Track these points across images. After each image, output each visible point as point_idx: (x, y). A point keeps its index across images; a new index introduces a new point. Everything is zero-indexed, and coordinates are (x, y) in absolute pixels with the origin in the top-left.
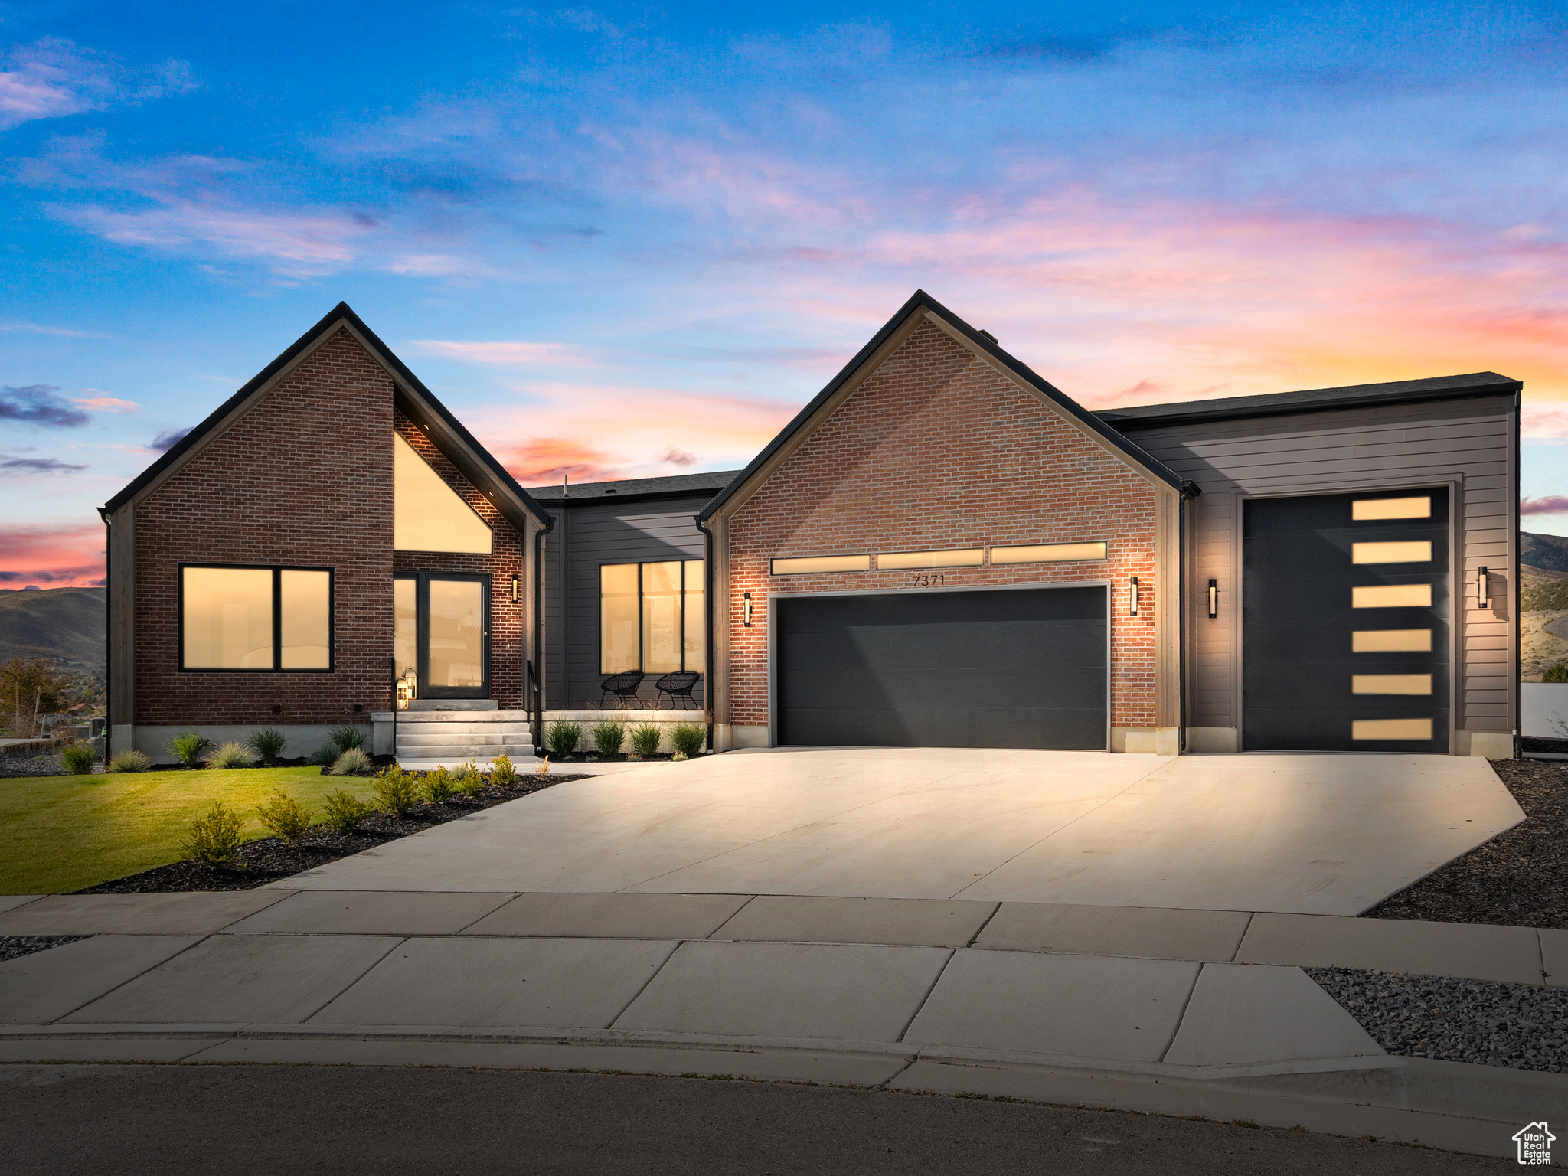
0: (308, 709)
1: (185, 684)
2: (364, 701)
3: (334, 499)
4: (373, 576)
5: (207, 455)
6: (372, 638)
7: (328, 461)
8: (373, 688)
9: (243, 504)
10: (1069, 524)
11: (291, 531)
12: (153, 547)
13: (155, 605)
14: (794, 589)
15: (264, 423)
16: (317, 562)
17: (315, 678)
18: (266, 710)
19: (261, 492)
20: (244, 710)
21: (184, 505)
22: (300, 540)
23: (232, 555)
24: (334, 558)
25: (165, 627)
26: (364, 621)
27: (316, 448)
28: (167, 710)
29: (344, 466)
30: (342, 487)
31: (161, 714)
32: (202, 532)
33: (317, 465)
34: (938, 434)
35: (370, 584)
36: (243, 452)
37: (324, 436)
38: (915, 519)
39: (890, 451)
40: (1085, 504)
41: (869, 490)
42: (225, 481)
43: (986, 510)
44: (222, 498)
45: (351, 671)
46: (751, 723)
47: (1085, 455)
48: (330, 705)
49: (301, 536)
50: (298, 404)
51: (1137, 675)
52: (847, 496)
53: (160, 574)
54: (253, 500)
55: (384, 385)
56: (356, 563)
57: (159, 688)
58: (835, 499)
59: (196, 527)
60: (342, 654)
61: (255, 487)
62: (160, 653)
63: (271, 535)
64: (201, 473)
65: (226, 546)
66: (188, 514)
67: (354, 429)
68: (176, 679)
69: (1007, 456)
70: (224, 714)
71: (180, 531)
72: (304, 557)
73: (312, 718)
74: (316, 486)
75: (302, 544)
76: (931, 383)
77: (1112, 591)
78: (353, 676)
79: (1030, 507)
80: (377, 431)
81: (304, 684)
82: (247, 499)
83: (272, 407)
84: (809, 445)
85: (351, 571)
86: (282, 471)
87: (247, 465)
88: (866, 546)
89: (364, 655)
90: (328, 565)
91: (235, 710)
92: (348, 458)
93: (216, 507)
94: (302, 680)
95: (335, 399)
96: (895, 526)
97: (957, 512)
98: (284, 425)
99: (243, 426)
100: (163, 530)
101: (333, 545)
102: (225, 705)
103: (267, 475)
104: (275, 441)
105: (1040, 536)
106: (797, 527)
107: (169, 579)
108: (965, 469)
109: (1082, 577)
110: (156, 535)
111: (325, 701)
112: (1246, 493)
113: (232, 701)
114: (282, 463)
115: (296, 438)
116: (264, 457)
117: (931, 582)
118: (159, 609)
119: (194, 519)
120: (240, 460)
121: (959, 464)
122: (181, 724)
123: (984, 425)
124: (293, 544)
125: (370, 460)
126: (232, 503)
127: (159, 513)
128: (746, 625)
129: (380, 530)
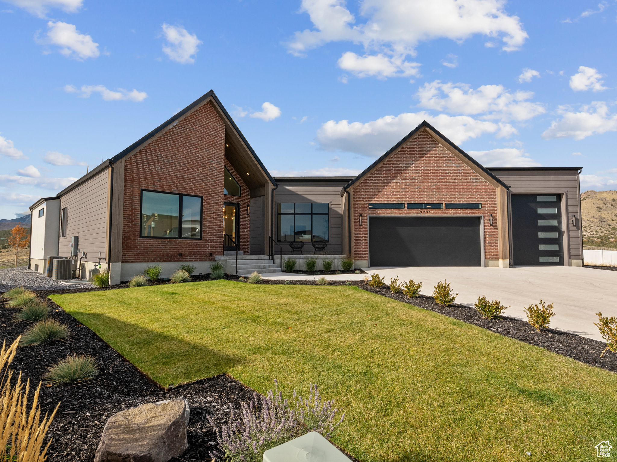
0: (192, 255)
1: (142, 243)
2: (213, 251)
3: (204, 168)
4: (217, 201)
5: (155, 142)
6: (216, 226)
7: (202, 153)
8: (216, 246)
9: (169, 166)
10: (470, 197)
11: (187, 180)
12: (130, 181)
13: (130, 207)
14: (377, 214)
15: (178, 133)
16: (197, 193)
17: (195, 241)
18: (176, 255)
19: (176, 162)
20: (167, 255)
21: (144, 163)
22: (191, 184)
23: (164, 187)
24: (203, 192)
25: (134, 217)
26: (213, 219)
27: (197, 146)
28: (134, 255)
29: (207, 155)
30: (207, 164)
31: (131, 257)
32: (151, 176)
33: (198, 153)
34: (427, 166)
35: (216, 204)
36: (169, 144)
37: (201, 142)
38: (420, 193)
39: (411, 171)
40: (475, 191)
41: (404, 182)
42: (162, 155)
43: (444, 191)
44: (160, 162)
45: (208, 239)
46: (362, 259)
47: (474, 177)
48: (201, 253)
49: (191, 182)
50: (191, 128)
51: (492, 244)
52: (396, 184)
53: (132, 193)
54: (173, 165)
55: (222, 126)
56: (211, 195)
57: (130, 245)
58: (392, 185)
59: (149, 174)
60: (205, 232)
61: (174, 159)
62: (131, 229)
63: (179, 180)
64: (151, 150)
65: (161, 183)
66: (145, 167)
67: (211, 141)
68: (138, 241)
69: (450, 175)
70: (158, 257)
71: (142, 175)
72: (192, 191)
73: (194, 259)
74: (197, 162)
75: (191, 185)
76: (424, 150)
77: (484, 218)
78: (209, 241)
79: (458, 191)
80: (219, 143)
81: (191, 244)
82: (170, 164)
83: (181, 127)
84: (383, 166)
85: (209, 198)
86: (184, 154)
87: (171, 150)
88: (403, 200)
89: (213, 232)
90: (201, 195)
91: (163, 255)
92: (209, 152)
93: (158, 166)
94: (190, 242)
95: (205, 128)
96: (413, 194)
97: (434, 191)
98: (186, 135)
99: (169, 133)
100: (134, 173)
101: (203, 187)
102: (159, 253)
103: (179, 155)
104: (182, 141)
105: (461, 200)
106: (379, 193)
107: (137, 196)
108: (437, 178)
109: (474, 214)
110: (131, 175)
111: (199, 251)
112: (512, 192)
113: (162, 251)
114: (184, 150)
115: (190, 141)
116: (177, 147)
117: (426, 213)
118: (132, 209)
119: (148, 170)
120: (168, 147)
121: (434, 177)
122: (140, 262)
123: (442, 165)
124: (188, 185)
125: (217, 154)
126: (164, 165)
127: (133, 165)
128: (360, 225)
129: (219, 183)
